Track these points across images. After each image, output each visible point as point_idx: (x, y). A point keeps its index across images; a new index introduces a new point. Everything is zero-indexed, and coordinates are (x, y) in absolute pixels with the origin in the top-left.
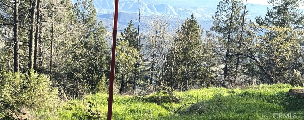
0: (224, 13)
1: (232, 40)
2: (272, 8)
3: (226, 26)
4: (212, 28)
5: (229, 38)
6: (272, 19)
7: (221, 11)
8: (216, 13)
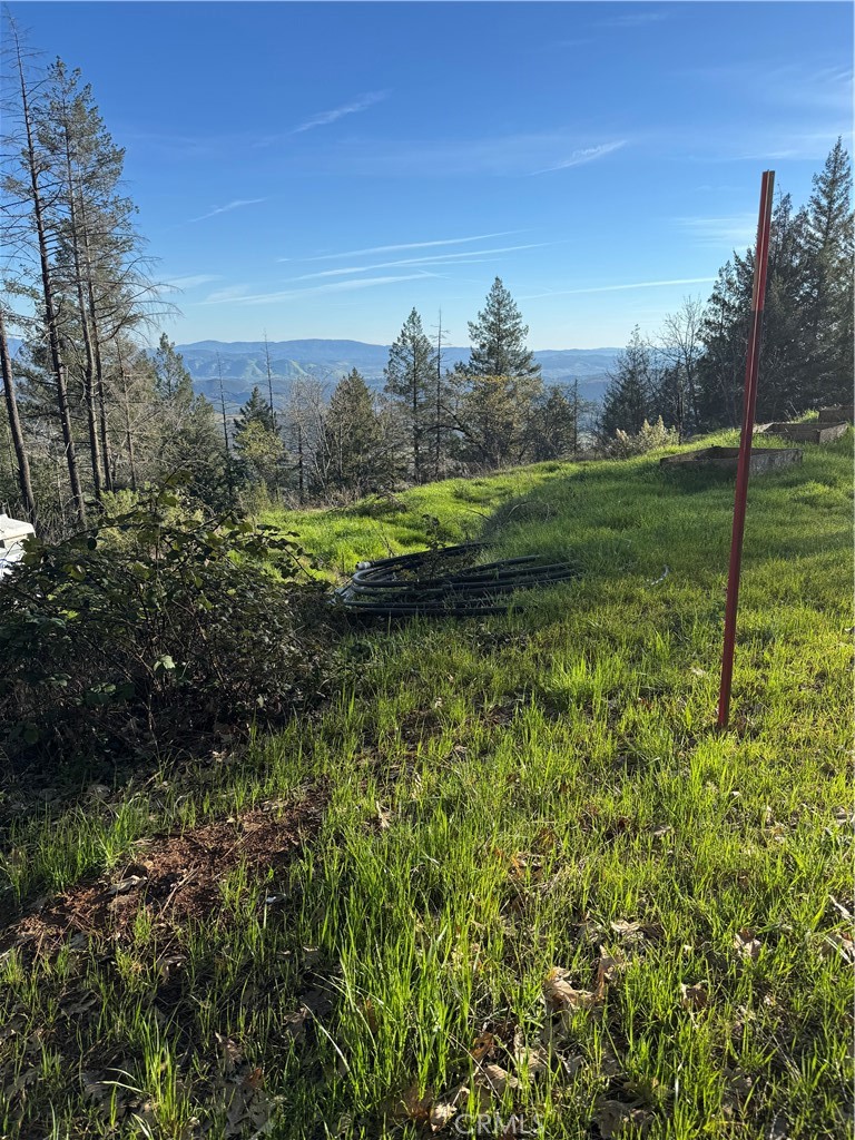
0: (403, 363)
1: (421, 406)
2: (478, 346)
3: (407, 383)
4: (386, 389)
5: (415, 403)
6: (481, 365)
7: (397, 359)
8: (390, 363)
